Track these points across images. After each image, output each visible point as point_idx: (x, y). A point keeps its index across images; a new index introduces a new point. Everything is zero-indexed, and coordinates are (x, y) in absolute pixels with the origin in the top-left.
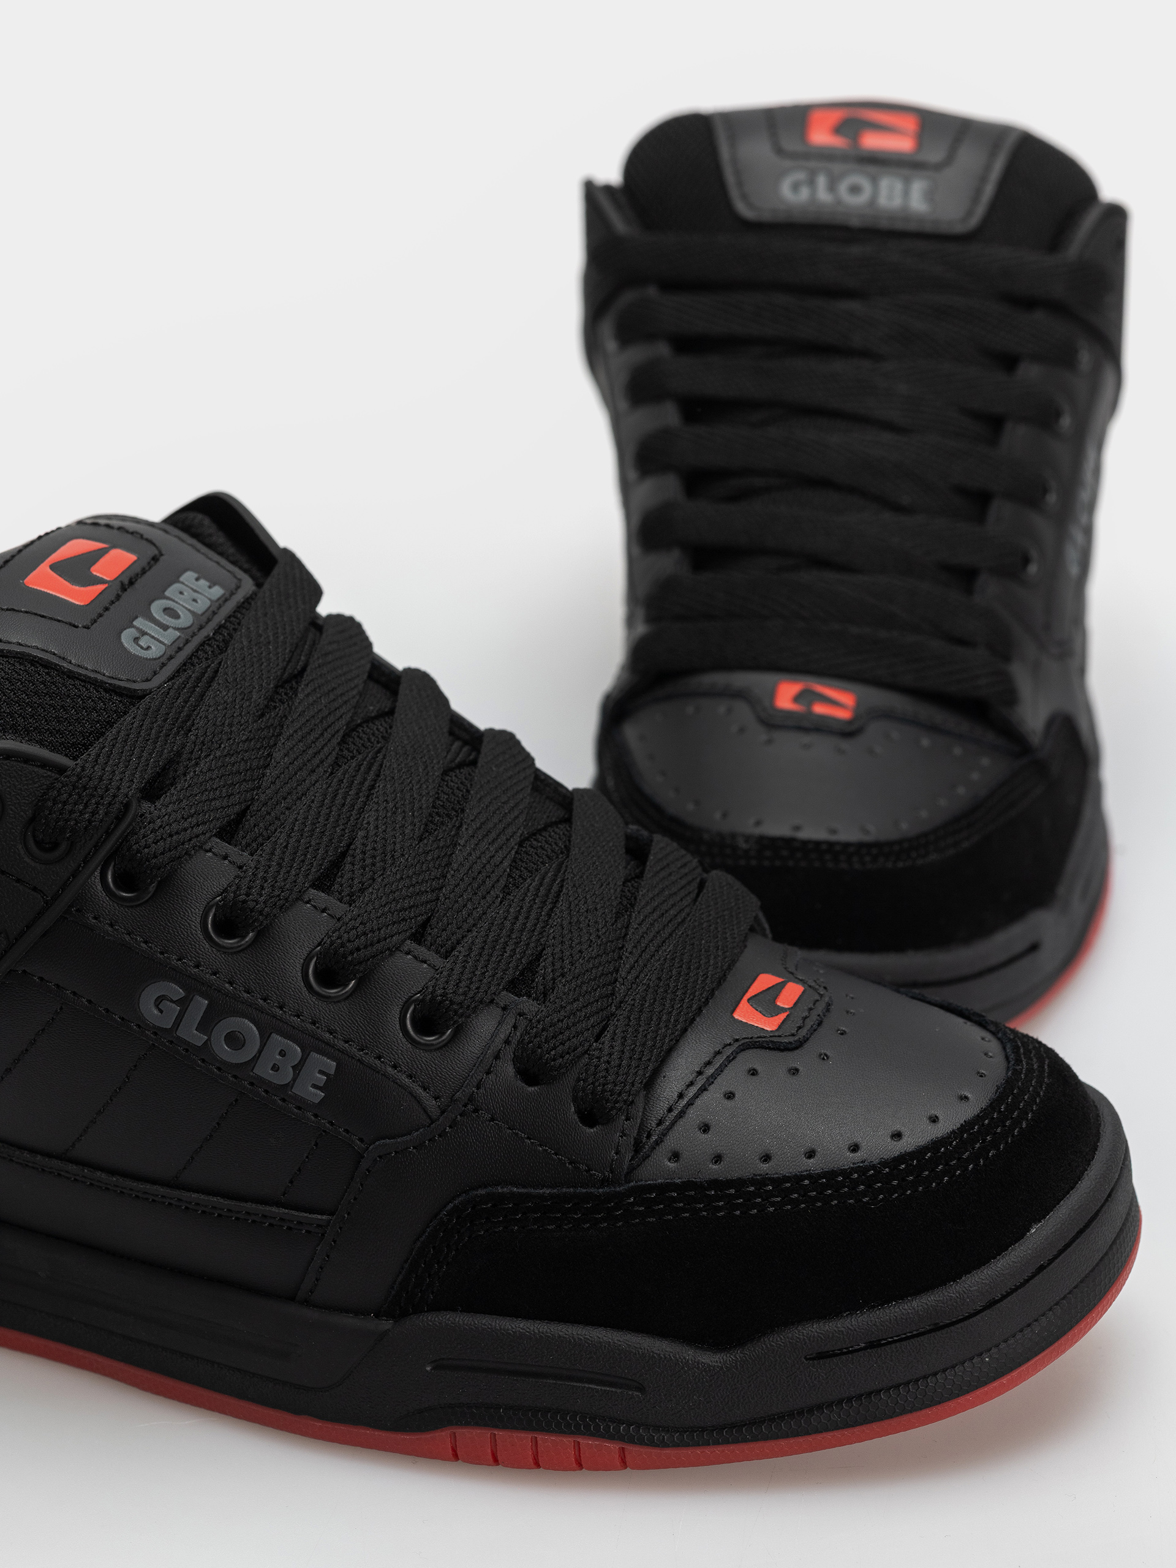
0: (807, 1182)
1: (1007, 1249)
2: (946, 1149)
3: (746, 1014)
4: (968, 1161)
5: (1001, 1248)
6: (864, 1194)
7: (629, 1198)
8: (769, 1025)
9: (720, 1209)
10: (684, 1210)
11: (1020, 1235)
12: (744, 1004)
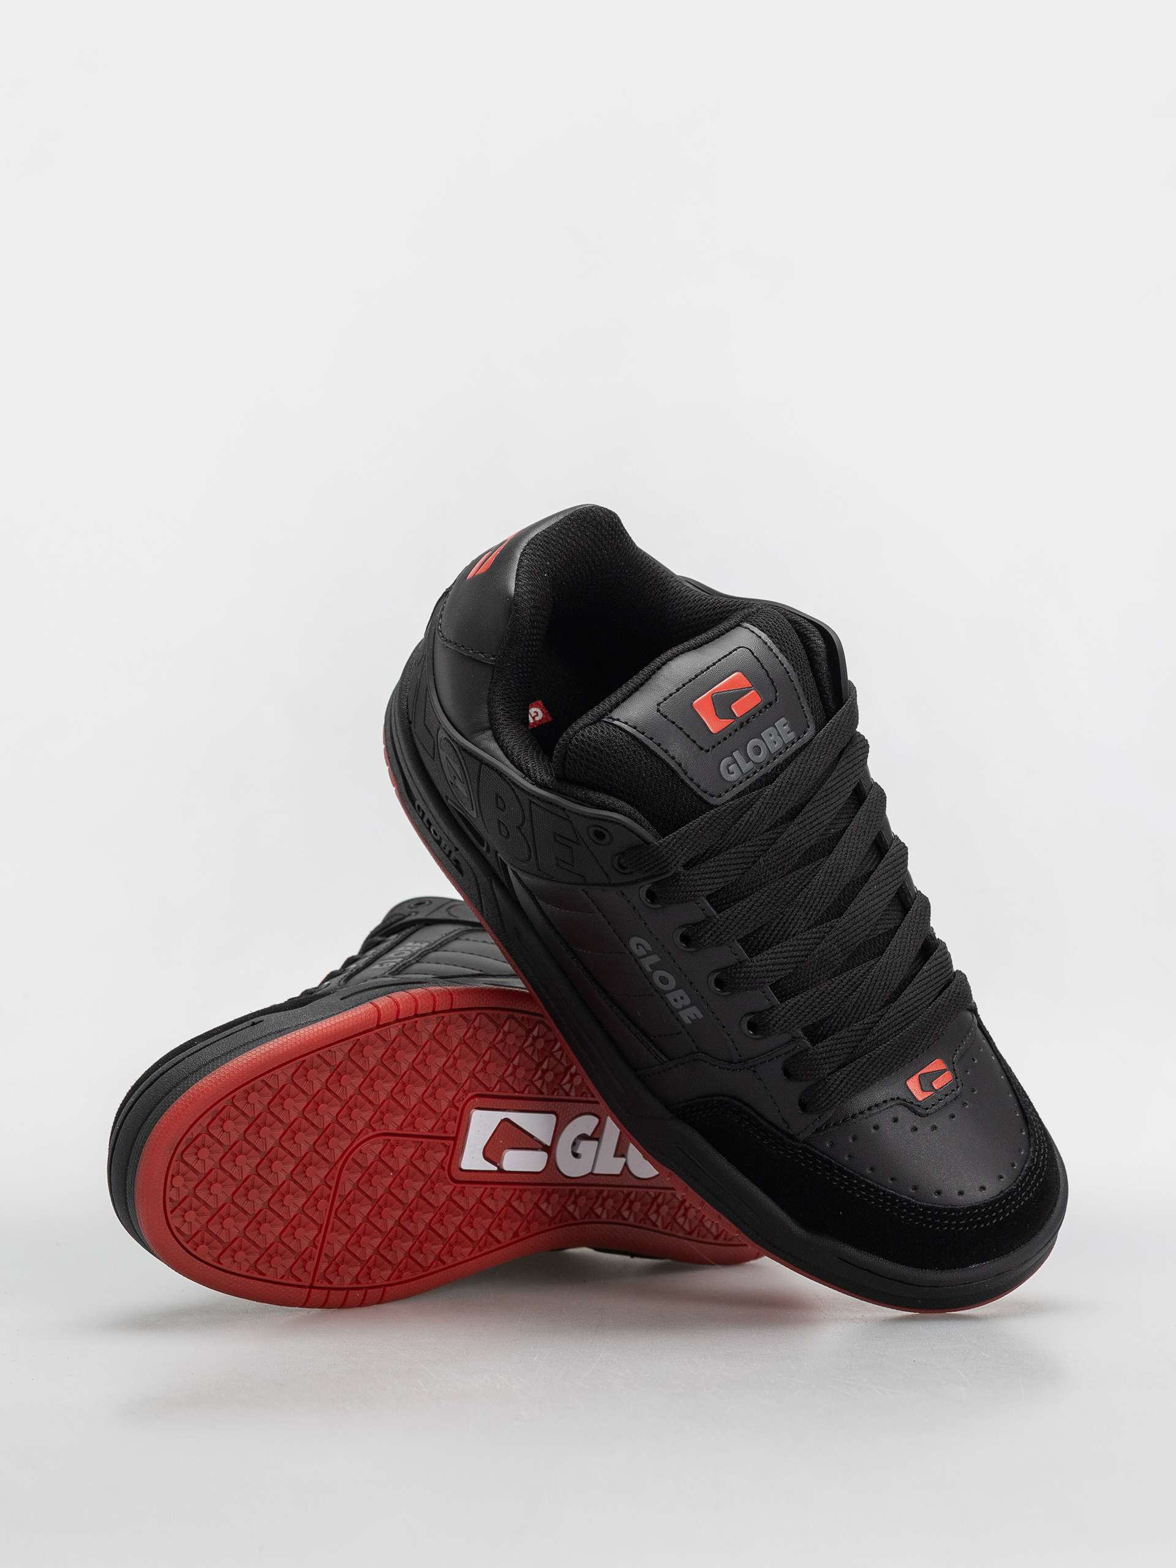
0: (881, 1193)
1: (955, 1269)
2: (955, 1214)
3: (913, 1084)
4: (962, 1225)
5: (953, 1266)
6: (904, 1214)
7: (799, 1150)
8: (920, 1096)
9: (836, 1181)
10: (820, 1171)
11: (965, 1265)
12: (915, 1078)
